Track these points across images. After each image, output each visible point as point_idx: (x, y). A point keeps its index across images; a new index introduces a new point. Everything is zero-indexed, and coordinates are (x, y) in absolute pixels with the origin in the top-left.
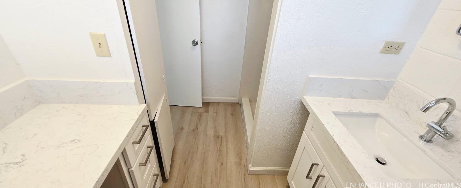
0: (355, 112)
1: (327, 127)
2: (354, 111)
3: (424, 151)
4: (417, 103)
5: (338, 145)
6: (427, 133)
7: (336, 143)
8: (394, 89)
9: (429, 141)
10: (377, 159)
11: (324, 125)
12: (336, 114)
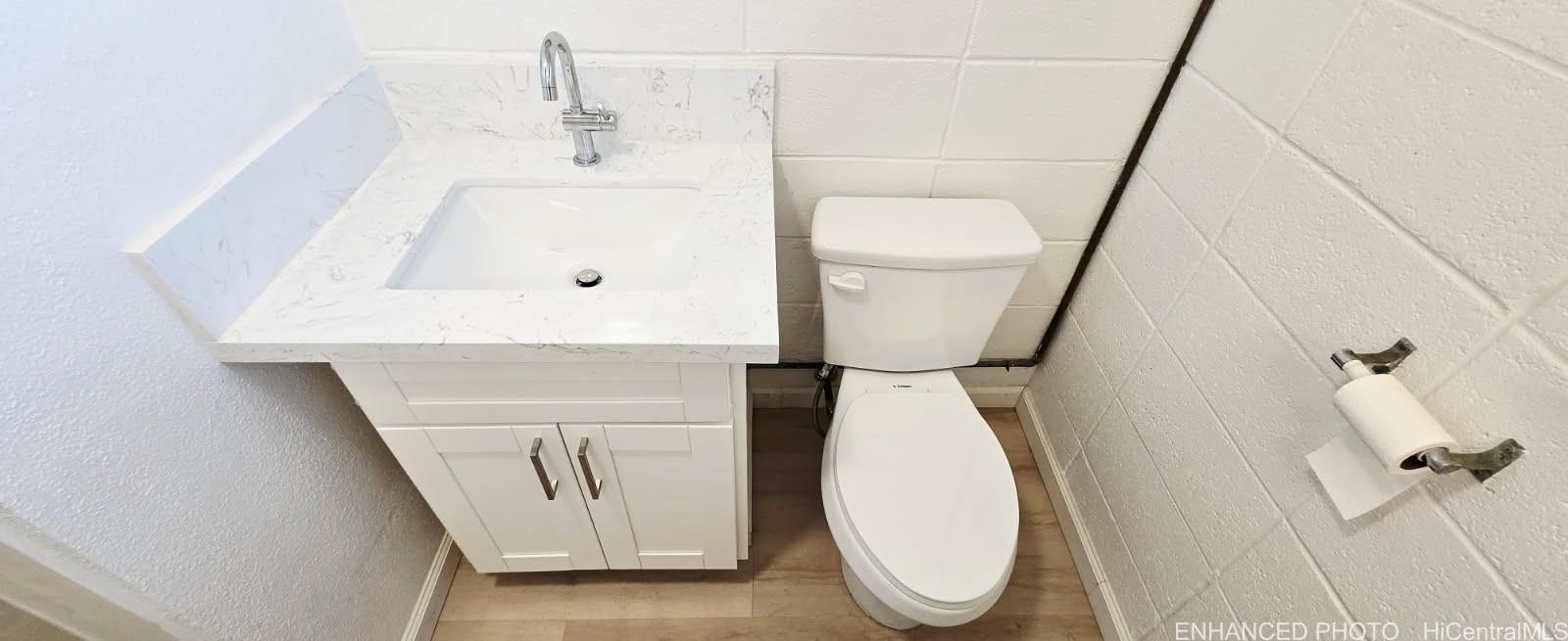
0: (421, 227)
1: (455, 337)
2: (417, 230)
3: (617, 185)
4: (481, 89)
5: (555, 345)
6: (579, 143)
7: (544, 345)
8: (390, 89)
9: (595, 159)
10: (578, 281)
11: (447, 342)
12: (397, 282)
